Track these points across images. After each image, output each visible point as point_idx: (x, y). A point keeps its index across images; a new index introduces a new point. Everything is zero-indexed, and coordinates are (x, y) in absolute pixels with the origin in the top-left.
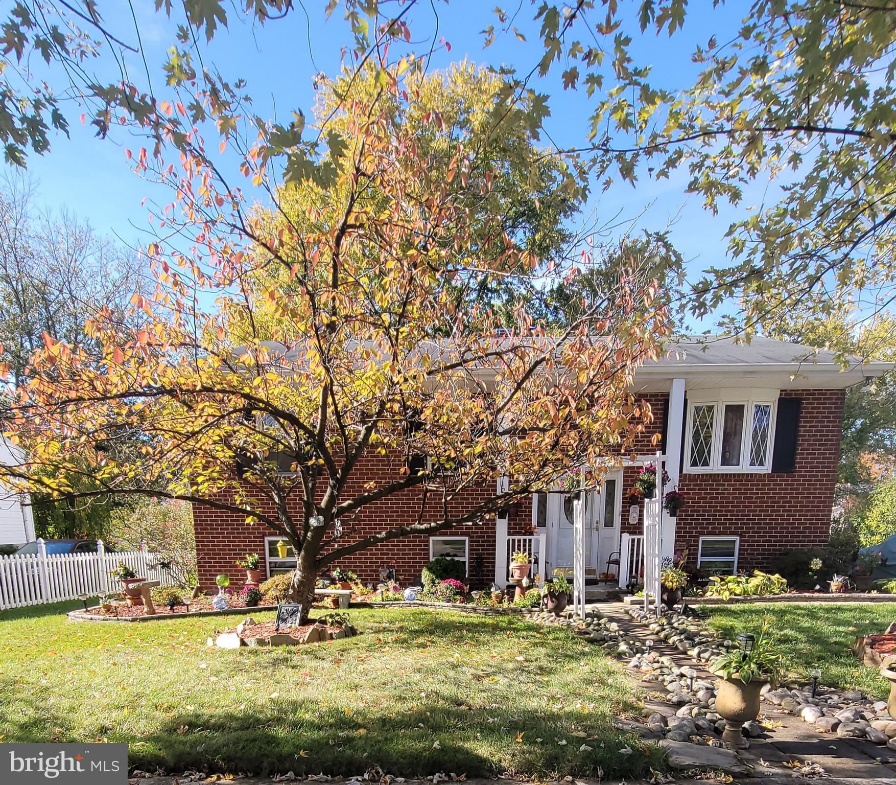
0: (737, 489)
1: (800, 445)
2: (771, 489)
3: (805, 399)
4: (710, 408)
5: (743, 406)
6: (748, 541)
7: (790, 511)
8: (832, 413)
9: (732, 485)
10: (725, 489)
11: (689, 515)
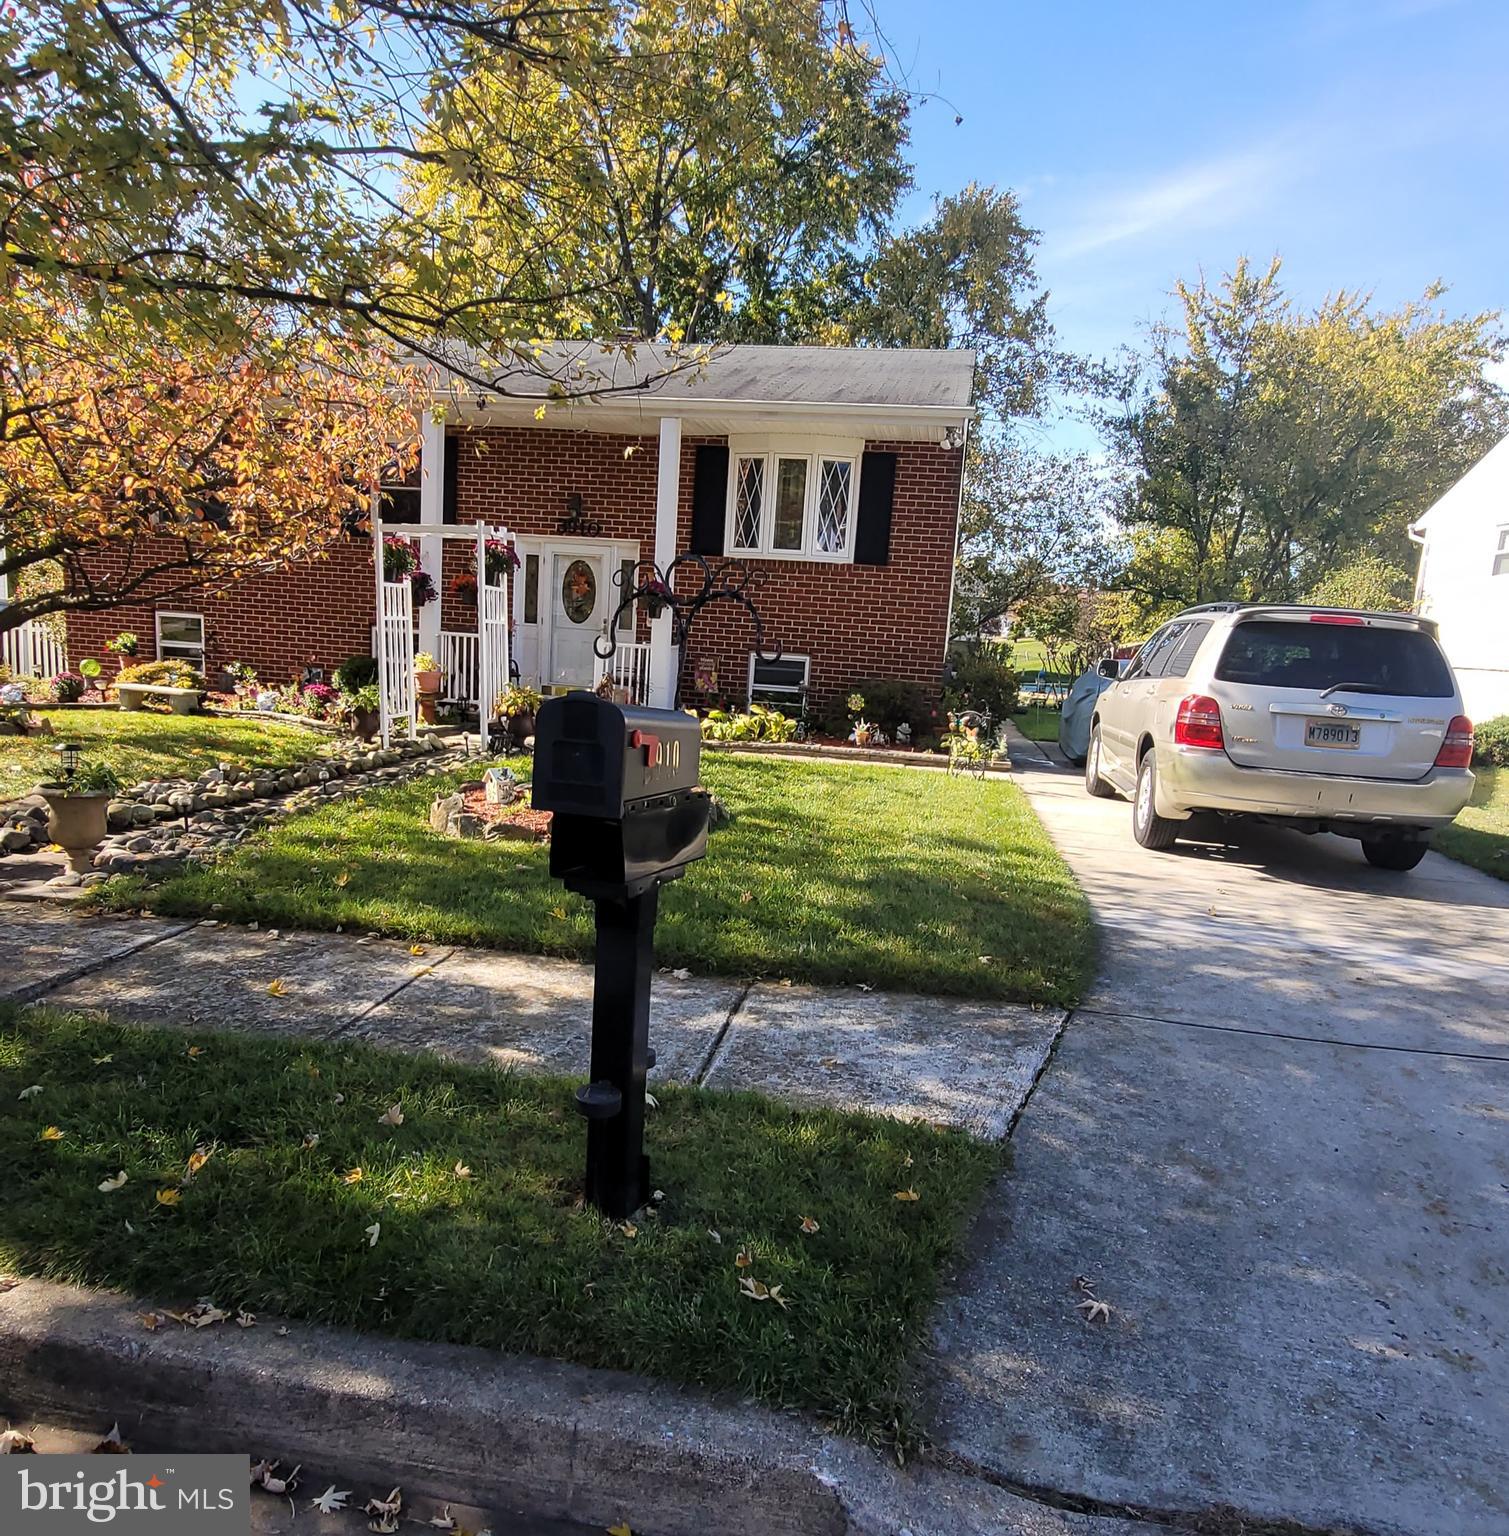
0: (804, 585)
1: (896, 524)
2: (854, 588)
3: (902, 455)
4: (759, 463)
5: (804, 462)
6: (822, 664)
7: (884, 623)
8: (944, 478)
9: (796, 578)
10: (786, 584)
11: (733, 620)
